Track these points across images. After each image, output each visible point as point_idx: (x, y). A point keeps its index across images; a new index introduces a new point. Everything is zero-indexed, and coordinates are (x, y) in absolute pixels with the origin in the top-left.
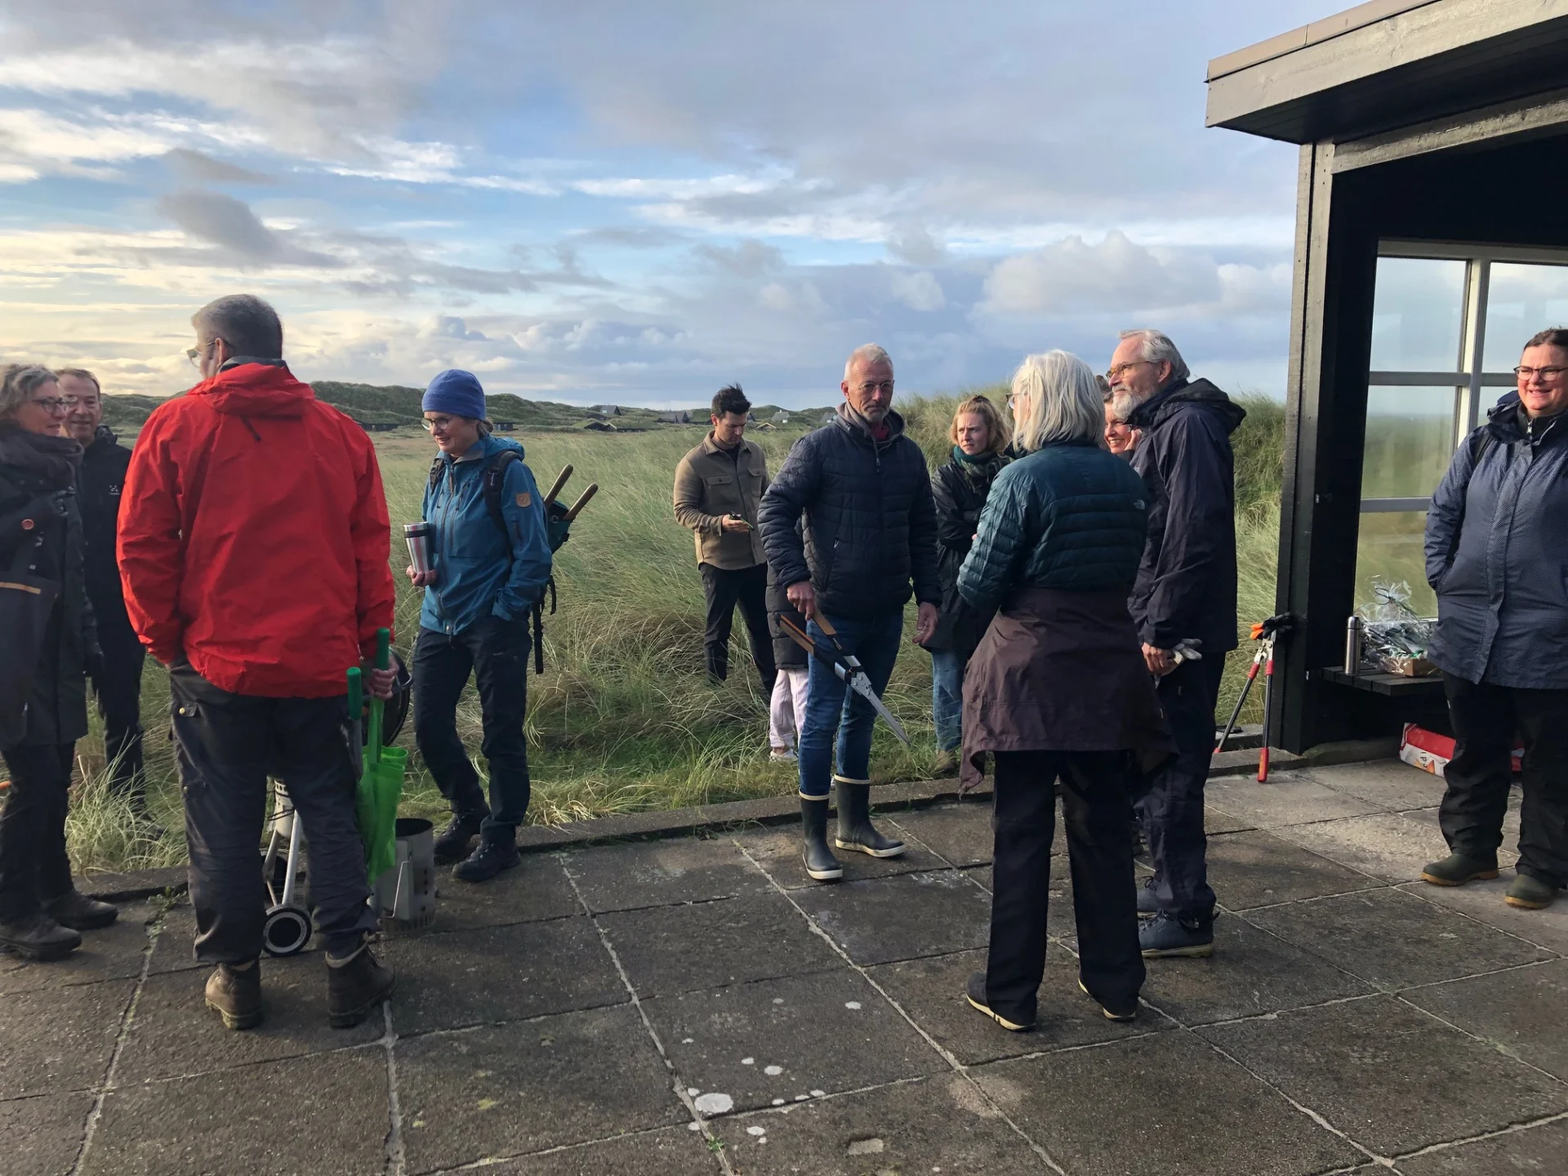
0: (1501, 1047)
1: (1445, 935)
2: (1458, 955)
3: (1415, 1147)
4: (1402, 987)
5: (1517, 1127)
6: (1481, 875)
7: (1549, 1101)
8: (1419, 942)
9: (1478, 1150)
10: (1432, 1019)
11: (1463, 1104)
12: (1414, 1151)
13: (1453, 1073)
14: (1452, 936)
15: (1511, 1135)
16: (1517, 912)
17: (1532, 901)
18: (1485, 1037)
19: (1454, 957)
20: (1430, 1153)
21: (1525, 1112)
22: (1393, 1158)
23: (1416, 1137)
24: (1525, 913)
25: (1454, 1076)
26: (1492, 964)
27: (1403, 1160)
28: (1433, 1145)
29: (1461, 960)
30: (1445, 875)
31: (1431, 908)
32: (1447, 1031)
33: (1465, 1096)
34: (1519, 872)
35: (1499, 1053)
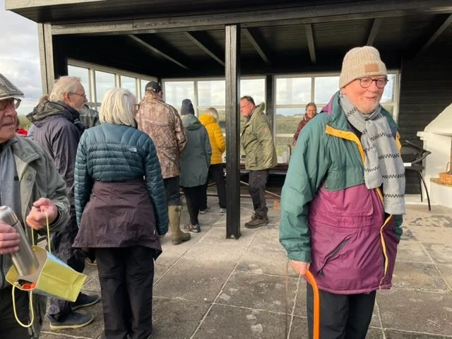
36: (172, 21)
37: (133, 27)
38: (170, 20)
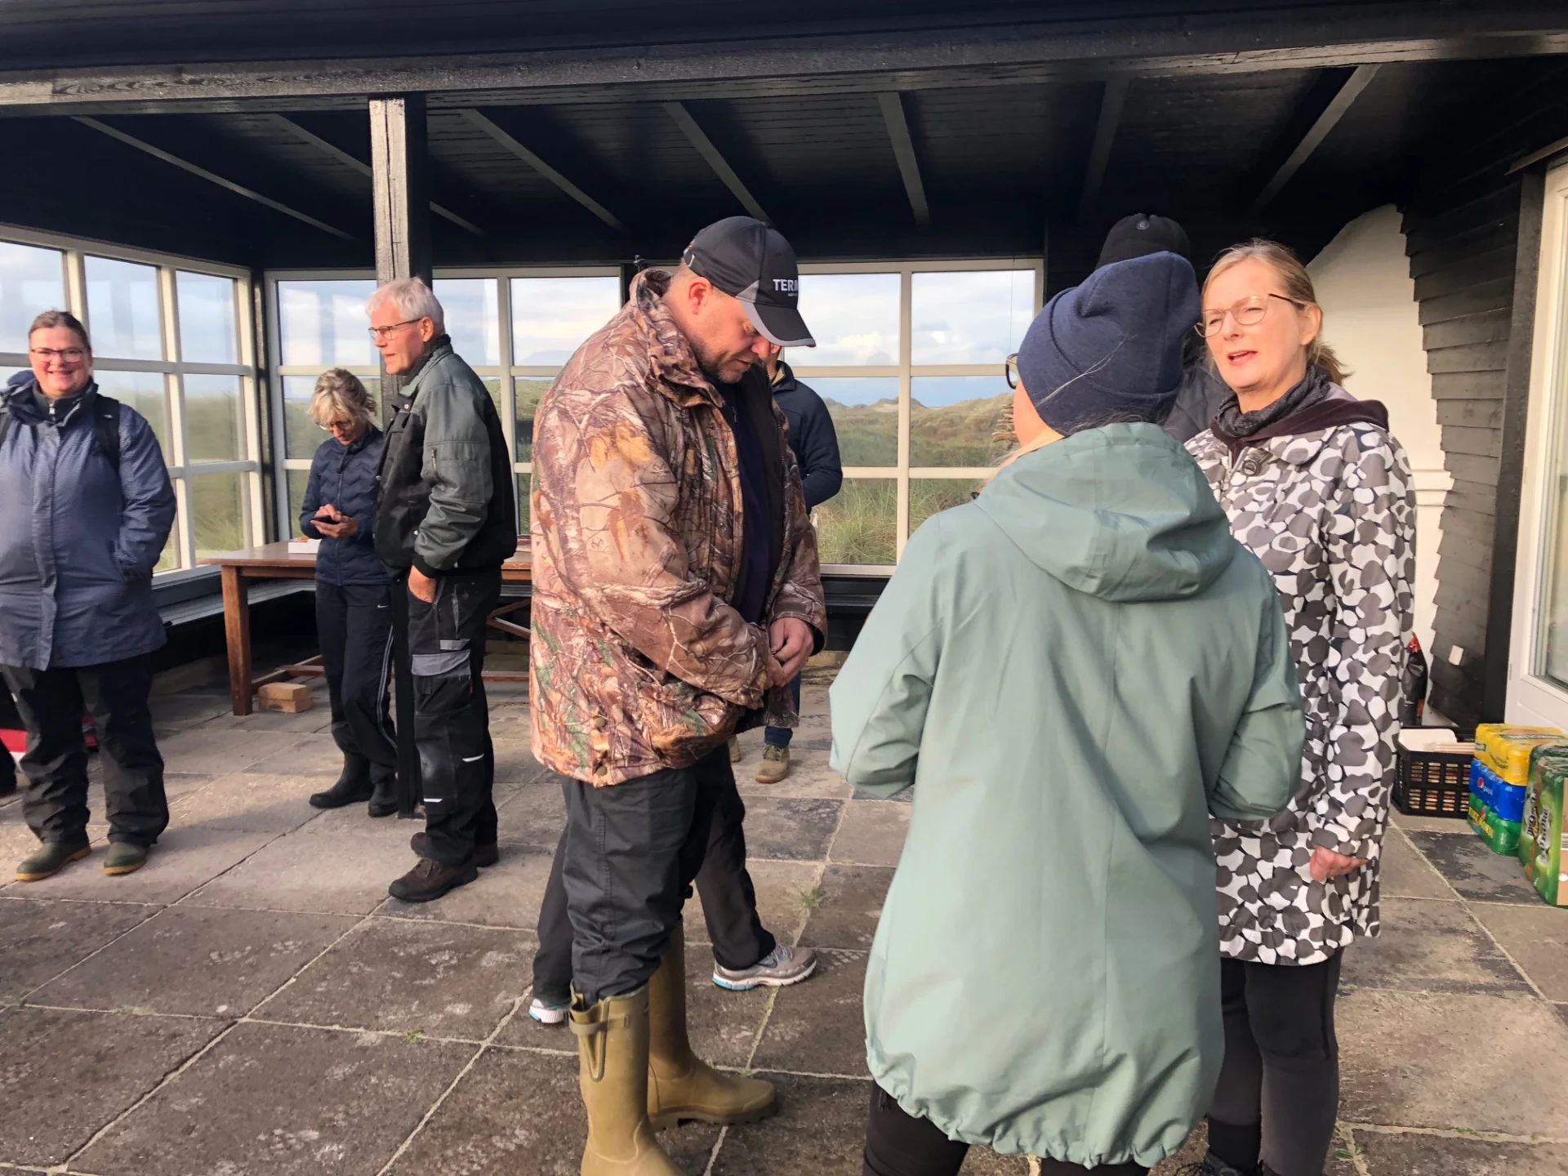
0: (137, 1010)
1: (54, 926)
2: (72, 940)
3: (83, 1141)
4: (25, 993)
5: (171, 1076)
6: (75, 855)
7: (193, 1039)
8: (31, 942)
9: (143, 1114)
10: (64, 1012)
11: (116, 1078)
12: (83, 1146)
13: (99, 1053)
14: (62, 924)
15: (168, 1085)
16: (117, 879)
17: (129, 865)
18: (120, 1007)
19: (69, 944)
20: (99, 1140)
21: (175, 1059)
22: (65, 1162)
23: (81, 1131)
24: (125, 878)
25: (100, 1057)
26: (108, 936)
27: (76, 1160)
28: (99, 1130)
29: (77, 944)
30: (41, 869)
31: (34, 905)
32: (82, 1017)
33: (116, 1071)
34: (112, 842)
35: (137, 1016)
36: (187, 77)
37: (55, 92)
38: (180, 71)
